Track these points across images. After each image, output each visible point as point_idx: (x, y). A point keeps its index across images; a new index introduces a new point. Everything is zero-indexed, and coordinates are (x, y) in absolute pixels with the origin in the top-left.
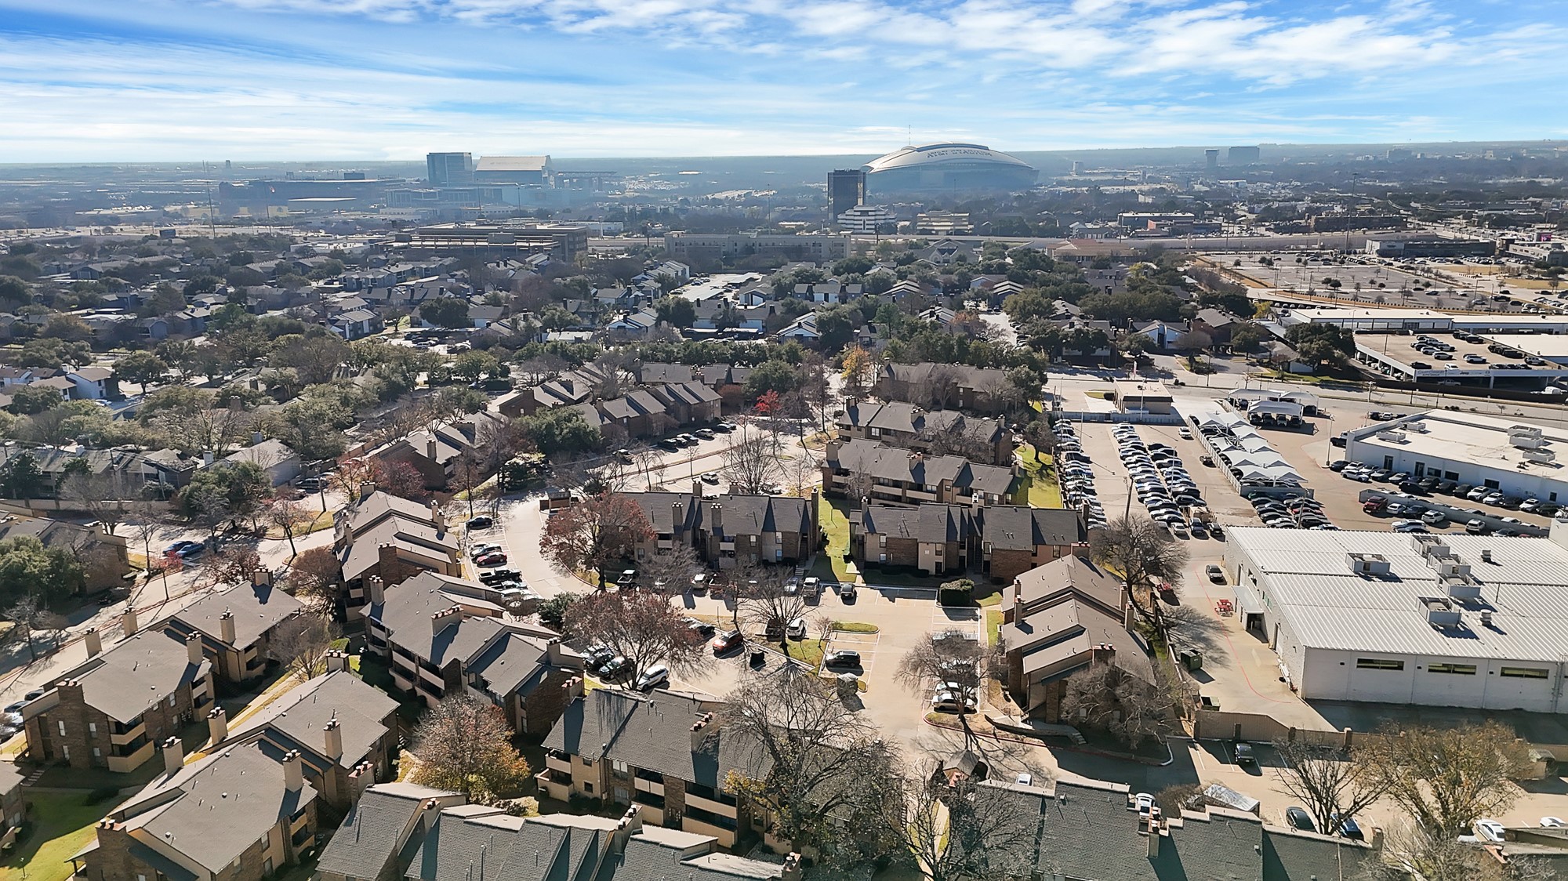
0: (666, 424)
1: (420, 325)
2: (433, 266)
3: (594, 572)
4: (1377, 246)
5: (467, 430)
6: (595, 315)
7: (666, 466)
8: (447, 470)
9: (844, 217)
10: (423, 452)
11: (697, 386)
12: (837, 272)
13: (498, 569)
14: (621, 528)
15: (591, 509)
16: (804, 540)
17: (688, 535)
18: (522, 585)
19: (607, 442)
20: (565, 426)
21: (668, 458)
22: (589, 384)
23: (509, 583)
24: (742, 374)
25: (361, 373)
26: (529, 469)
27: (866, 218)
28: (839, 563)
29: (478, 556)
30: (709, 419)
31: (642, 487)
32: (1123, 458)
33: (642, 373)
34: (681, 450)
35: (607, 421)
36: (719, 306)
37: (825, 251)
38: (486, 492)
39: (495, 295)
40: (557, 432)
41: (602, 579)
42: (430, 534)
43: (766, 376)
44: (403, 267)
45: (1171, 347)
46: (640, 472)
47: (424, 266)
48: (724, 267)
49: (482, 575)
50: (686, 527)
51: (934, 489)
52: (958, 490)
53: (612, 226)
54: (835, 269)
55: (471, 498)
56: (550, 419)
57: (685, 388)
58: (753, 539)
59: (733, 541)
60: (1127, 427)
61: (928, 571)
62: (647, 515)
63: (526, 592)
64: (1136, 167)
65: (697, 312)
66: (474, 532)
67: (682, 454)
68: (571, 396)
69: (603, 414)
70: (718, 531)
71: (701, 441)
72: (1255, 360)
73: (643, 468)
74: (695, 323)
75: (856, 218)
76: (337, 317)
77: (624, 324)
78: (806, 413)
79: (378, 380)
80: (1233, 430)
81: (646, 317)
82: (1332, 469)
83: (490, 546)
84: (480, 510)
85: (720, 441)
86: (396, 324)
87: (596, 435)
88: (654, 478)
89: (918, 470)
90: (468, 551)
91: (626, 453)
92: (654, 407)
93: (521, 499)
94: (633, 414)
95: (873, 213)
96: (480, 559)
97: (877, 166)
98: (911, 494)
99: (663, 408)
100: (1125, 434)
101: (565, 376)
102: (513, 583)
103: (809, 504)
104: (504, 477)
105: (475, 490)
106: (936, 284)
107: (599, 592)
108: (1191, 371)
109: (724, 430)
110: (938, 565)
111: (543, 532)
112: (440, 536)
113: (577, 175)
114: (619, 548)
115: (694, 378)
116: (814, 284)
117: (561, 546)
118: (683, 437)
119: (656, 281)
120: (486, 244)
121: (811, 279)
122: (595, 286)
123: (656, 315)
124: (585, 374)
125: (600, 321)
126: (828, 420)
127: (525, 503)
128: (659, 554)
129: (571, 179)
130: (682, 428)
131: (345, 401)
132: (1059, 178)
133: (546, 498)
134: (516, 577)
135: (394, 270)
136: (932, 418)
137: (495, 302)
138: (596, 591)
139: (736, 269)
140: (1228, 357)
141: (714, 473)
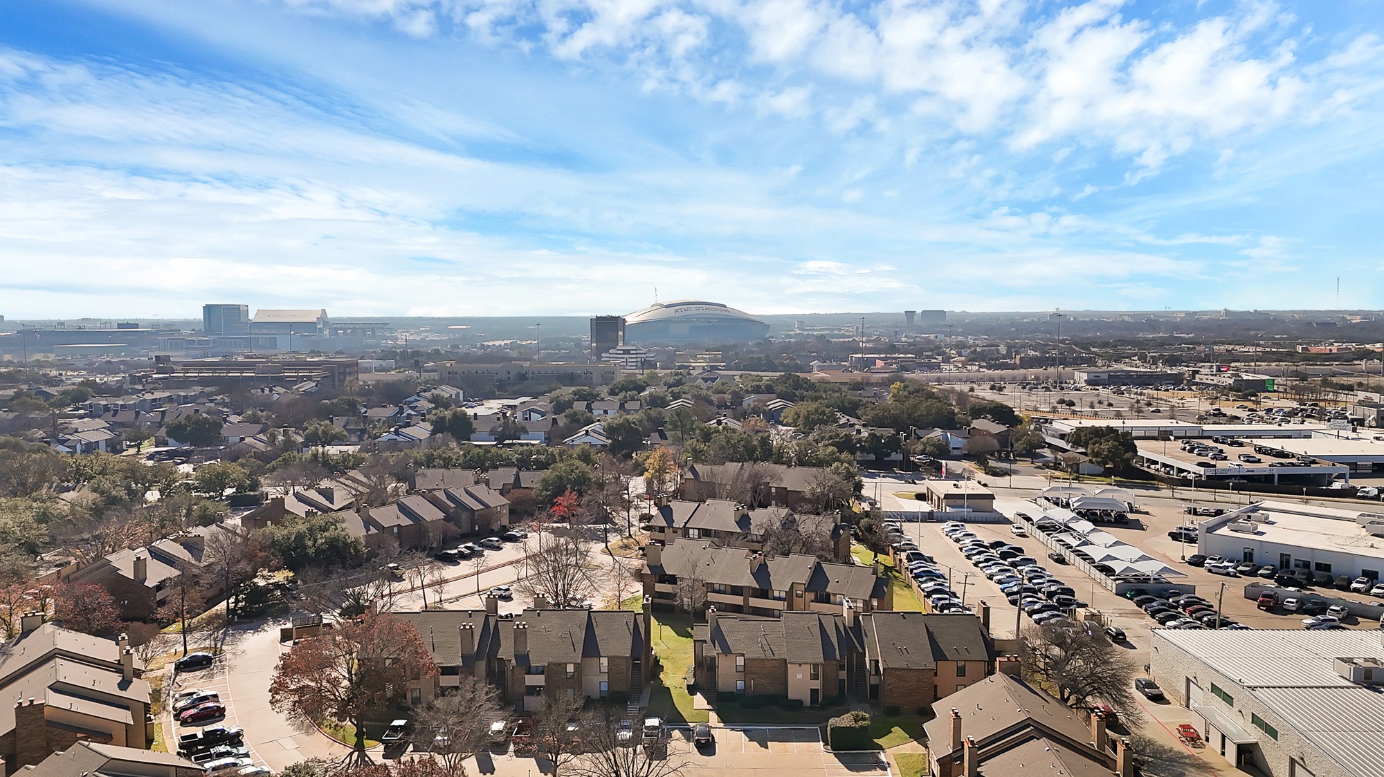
0: (445, 534)
1: (166, 445)
2: (193, 394)
3: (349, 726)
4: (1085, 376)
5: (193, 546)
6: (363, 431)
7: (446, 581)
8: (160, 596)
9: (608, 355)
10: (128, 572)
11: (479, 491)
12: (613, 393)
13: (208, 728)
14: (388, 662)
15: (347, 636)
16: (636, 667)
17: (482, 666)
18: (242, 750)
19: (372, 554)
20: (319, 536)
21: (449, 572)
22: (354, 493)
23: (222, 749)
24: (532, 480)
25: (77, 489)
26: (272, 591)
27: (628, 356)
28: (681, 696)
29: (184, 709)
30: (496, 527)
31: (417, 606)
32: (968, 557)
33: (417, 479)
34: (463, 563)
35: (373, 531)
36: (499, 419)
37: (596, 378)
38: (209, 621)
39: (254, 415)
40: (310, 543)
41: (359, 735)
42: (108, 682)
43: (560, 478)
44: (158, 395)
45: (956, 453)
46: (413, 589)
47: (183, 394)
48: (497, 393)
49: (183, 738)
50: (479, 655)
51: (783, 595)
52: (812, 596)
53: (384, 363)
54: (611, 390)
55: (184, 632)
56: (302, 527)
57: (467, 492)
58: (570, 668)
59: (542, 673)
60: (958, 526)
61: (801, 702)
62: (425, 642)
63: (246, 761)
64: (848, 325)
65: (475, 424)
66: (184, 675)
67: (465, 567)
68: (330, 506)
69: (369, 522)
70: (523, 659)
71: (486, 552)
72: (1041, 464)
73: (418, 583)
74: (472, 436)
75: (619, 356)
76: (68, 437)
77: (396, 437)
78: (606, 519)
79: (96, 495)
80: (1070, 525)
81: (421, 431)
82: (1190, 563)
83: (202, 694)
84: (197, 645)
85: (510, 551)
86: (138, 446)
87: (359, 547)
88: (431, 596)
89: (761, 573)
90: (171, 701)
91: (397, 568)
92: (431, 514)
93: (256, 629)
94: (405, 521)
95: (634, 352)
96: (185, 714)
97: (630, 320)
98: (755, 602)
99: (441, 515)
100: (958, 532)
101: (325, 484)
102: (228, 748)
103: (640, 619)
104: (237, 601)
105: (195, 620)
106: (711, 403)
107: (355, 755)
108: (986, 473)
109: (513, 539)
110: (814, 692)
111: (276, 673)
112: (124, 685)
113: (351, 326)
114: (384, 689)
115: (476, 483)
116: (593, 402)
117: (301, 690)
118: (466, 547)
119: (430, 401)
120: (253, 375)
121: (591, 398)
122: (364, 406)
123: (432, 427)
124: (349, 483)
125: (370, 437)
126: (633, 525)
127: (262, 634)
128: (443, 695)
129: (345, 330)
130: (464, 538)
131: (43, 518)
132: (786, 333)
133: (289, 625)
134: (235, 740)
135: (148, 396)
136: (759, 517)
137: (254, 420)
138: (351, 754)
139: (509, 394)
140: (1015, 461)
141: (506, 587)
